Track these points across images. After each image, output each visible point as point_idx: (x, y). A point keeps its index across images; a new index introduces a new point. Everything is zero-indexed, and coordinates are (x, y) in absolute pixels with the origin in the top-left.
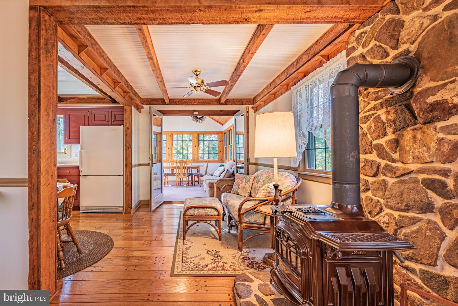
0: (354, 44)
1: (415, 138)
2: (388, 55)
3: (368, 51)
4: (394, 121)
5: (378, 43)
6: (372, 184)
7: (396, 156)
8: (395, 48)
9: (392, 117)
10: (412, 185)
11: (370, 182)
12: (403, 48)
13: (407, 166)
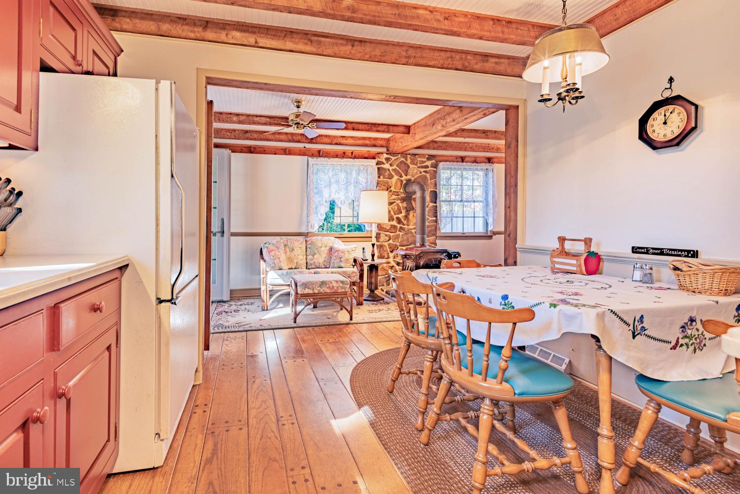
0: (384, 161)
1: (414, 215)
2: (402, 177)
3: (393, 170)
4: (406, 208)
5: (398, 168)
6: (392, 236)
7: (405, 222)
8: (406, 175)
9: (405, 205)
10: (411, 235)
11: (391, 236)
12: (408, 177)
13: (409, 227)
